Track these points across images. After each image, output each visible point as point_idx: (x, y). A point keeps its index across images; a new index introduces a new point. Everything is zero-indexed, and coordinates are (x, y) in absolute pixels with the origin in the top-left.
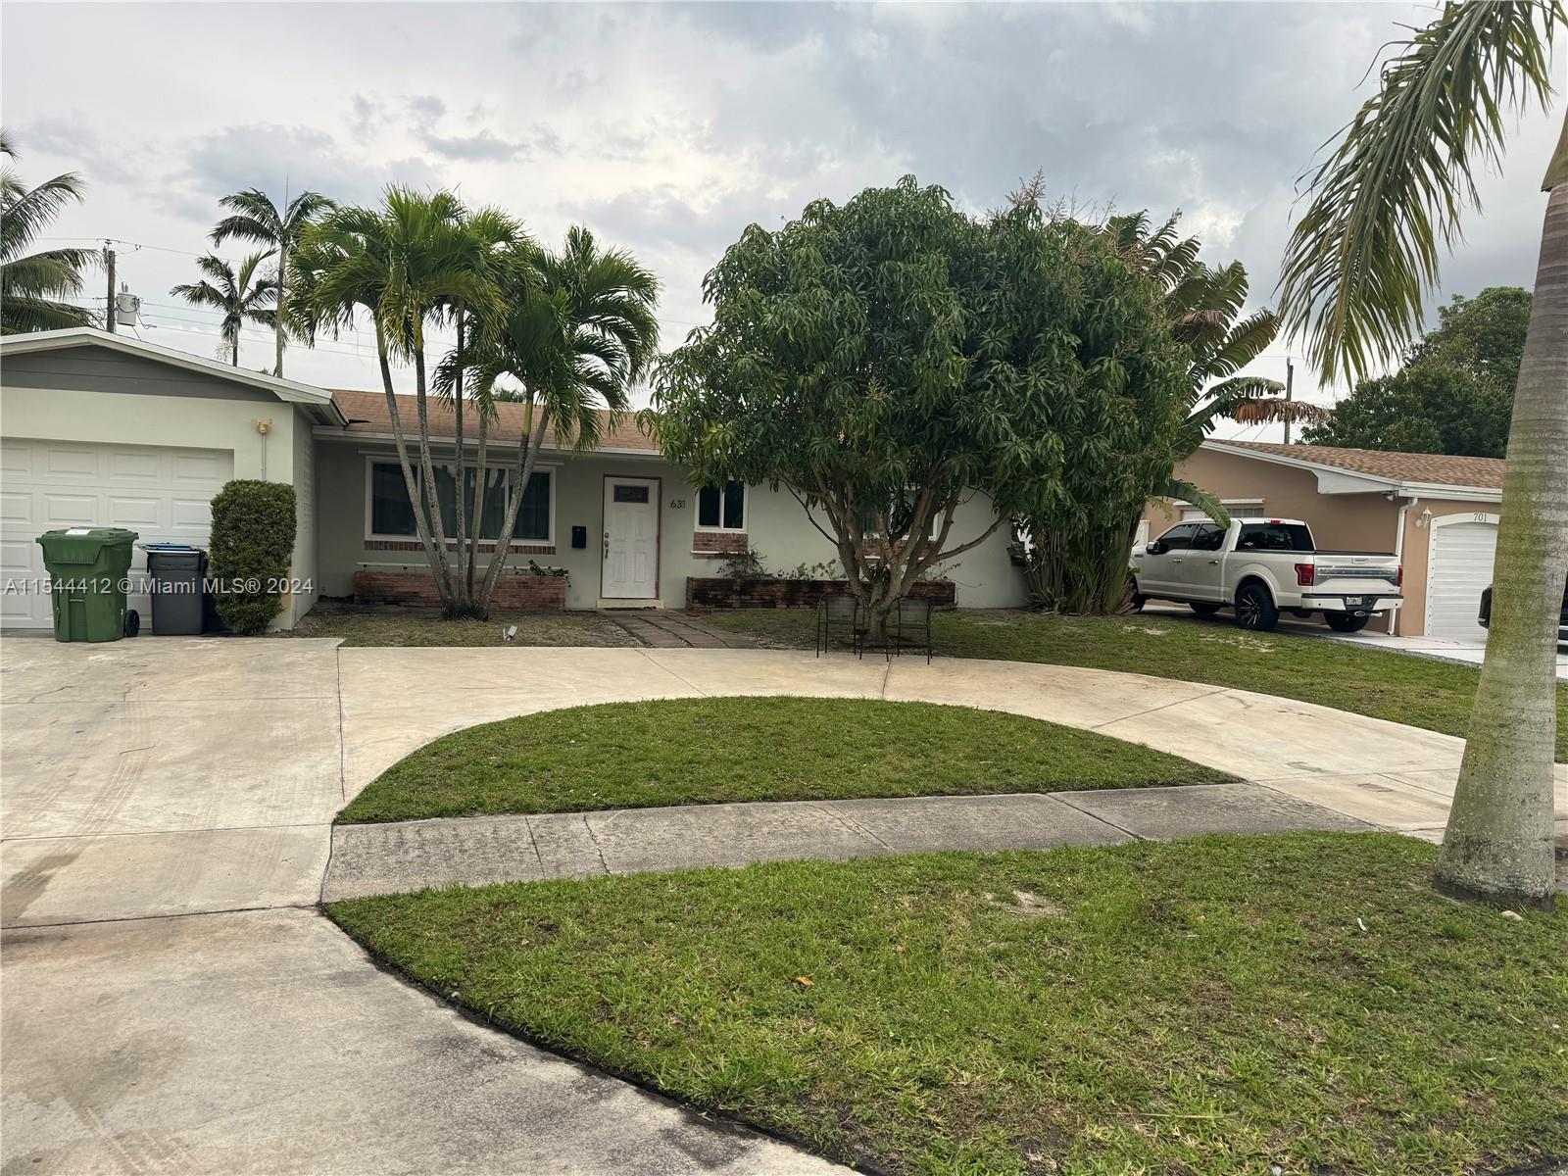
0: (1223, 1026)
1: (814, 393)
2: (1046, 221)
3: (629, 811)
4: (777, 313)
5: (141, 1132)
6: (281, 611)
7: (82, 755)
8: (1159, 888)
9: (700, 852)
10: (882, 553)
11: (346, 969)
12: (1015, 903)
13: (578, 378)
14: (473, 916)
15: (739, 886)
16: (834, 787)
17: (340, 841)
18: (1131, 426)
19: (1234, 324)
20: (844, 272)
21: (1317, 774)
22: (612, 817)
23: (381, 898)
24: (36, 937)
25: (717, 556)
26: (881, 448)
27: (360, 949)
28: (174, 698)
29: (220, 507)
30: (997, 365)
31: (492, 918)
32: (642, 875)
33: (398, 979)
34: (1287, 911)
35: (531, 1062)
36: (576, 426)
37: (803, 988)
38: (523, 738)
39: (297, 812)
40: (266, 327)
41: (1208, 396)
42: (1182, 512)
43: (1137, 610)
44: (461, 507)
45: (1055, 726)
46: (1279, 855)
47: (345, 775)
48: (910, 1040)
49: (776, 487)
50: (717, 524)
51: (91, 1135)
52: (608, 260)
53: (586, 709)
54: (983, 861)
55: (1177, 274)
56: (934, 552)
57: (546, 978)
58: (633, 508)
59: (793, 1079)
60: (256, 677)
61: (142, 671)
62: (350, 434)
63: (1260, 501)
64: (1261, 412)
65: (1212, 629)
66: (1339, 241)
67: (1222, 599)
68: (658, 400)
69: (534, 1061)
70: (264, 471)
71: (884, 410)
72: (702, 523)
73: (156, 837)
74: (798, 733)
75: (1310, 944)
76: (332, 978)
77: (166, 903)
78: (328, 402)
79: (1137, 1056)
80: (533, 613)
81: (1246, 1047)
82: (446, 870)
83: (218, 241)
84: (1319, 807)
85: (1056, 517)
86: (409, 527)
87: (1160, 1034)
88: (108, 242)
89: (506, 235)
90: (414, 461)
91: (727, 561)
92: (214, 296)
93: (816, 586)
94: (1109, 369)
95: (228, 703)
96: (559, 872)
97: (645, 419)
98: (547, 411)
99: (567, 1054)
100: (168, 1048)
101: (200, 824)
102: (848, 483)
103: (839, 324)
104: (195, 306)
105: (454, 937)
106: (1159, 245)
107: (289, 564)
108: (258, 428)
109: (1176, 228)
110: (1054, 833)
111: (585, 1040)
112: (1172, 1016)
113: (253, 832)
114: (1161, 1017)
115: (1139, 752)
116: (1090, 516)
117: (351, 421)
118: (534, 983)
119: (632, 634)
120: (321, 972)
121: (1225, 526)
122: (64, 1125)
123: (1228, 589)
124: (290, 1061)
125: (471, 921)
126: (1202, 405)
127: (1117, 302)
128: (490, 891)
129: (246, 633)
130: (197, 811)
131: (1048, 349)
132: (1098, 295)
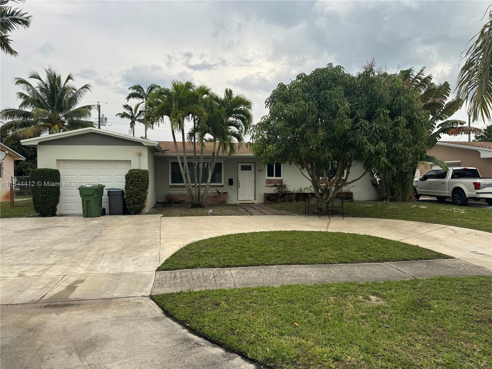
0: (442, 344)
1: (301, 133)
2: (376, 74)
3: (243, 267)
4: (289, 110)
5: (95, 364)
6: (145, 207)
7: (88, 250)
8: (421, 295)
9: (265, 281)
10: (326, 183)
11: (157, 316)
12: (369, 300)
13: (228, 134)
14: (194, 300)
15: (276, 292)
16: (310, 260)
17: (157, 276)
18: (409, 138)
19: (446, 102)
20: (309, 95)
21: (482, 255)
22: (238, 269)
23: (168, 294)
24: (72, 304)
25: (273, 186)
26: (324, 150)
27: (161, 310)
28: (114, 233)
29: (128, 177)
30: (362, 121)
31: (200, 301)
32: (246, 288)
33: (171, 319)
34: (468, 304)
35: (209, 347)
36: (228, 148)
37: (296, 326)
38: (212, 244)
39: (146, 267)
40: (142, 124)
41: (438, 127)
42: (432, 166)
43: (417, 200)
44: (196, 174)
45: (387, 240)
46: (466, 284)
47: (160, 256)
48: (331, 345)
49: (291, 164)
50: (273, 176)
51: (82, 364)
52: (237, 97)
53: (231, 235)
54: (359, 286)
55: (425, 87)
56: (344, 183)
57: (215, 320)
58: (247, 172)
59: (291, 356)
60: (137, 227)
61: (105, 225)
62: (164, 154)
63: (459, 161)
64: (458, 131)
65: (444, 206)
66: (477, 73)
67: (447, 195)
68: (252, 139)
69: (210, 347)
70: (140, 166)
71: (324, 137)
72: (268, 176)
73: (106, 275)
74: (298, 242)
75: (476, 316)
76: (152, 319)
77: (108, 295)
78: (157, 145)
79: (410, 353)
80: (218, 205)
81: (450, 352)
82: (188, 285)
83: (128, 100)
84: (482, 267)
85: (385, 169)
86: (181, 181)
87: (419, 346)
88: (98, 102)
89: (207, 92)
90: (182, 161)
91: (276, 188)
92: (127, 116)
93: (306, 195)
94: (401, 120)
95: (128, 235)
96: (221, 286)
97: (248, 145)
98: (220, 144)
99: (220, 345)
100: (105, 339)
101: (119, 271)
102: (313, 161)
103: (308, 111)
104: (122, 119)
105: (188, 307)
106: (418, 78)
107: (147, 193)
108: (138, 154)
109: (424, 72)
110: (385, 276)
111: (226, 341)
112: (424, 340)
113: (133, 273)
114: (420, 340)
115: (416, 248)
116: (397, 168)
117: (165, 150)
118: (211, 322)
119: (247, 211)
120: (149, 317)
121: (447, 171)
122: (75, 361)
123: (449, 192)
124: (139, 344)
125: (193, 302)
126: (436, 130)
127: (402, 98)
128: (200, 292)
129: (135, 214)
130: (118, 267)
131: (379, 115)
132: (395, 96)
